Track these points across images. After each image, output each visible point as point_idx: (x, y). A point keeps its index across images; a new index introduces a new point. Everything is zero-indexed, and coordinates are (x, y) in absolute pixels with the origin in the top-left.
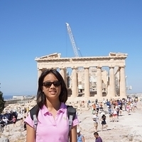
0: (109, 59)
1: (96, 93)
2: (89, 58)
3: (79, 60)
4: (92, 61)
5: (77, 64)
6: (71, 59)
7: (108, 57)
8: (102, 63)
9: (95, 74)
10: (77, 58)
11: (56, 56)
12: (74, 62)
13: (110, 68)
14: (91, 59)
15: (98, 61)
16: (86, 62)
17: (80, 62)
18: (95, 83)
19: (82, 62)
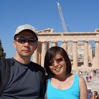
0: (95, 34)
1: (82, 63)
2: (78, 33)
3: (69, 35)
4: (80, 36)
5: (67, 38)
6: (62, 33)
7: (94, 33)
8: (89, 38)
9: (80, 48)
10: (67, 33)
11: (49, 31)
12: (64, 36)
13: (96, 42)
14: (79, 34)
15: (86, 36)
16: (75, 36)
17: (69, 36)
18: (81, 55)
19: (72, 36)
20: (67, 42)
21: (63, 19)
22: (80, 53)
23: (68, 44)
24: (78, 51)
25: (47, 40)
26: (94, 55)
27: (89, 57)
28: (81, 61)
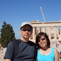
6: (43, 23)
7: (59, 22)
8: (57, 25)
10: (46, 22)
11: (36, 21)
13: (60, 27)
14: (52, 23)
15: (55, 24)
16: (50, 24)
17: (47, 24)
18: (53, 33)
19: (48, 24)
20: (45, 27)
21: (43, 15)
22: (52, 32)
23: (46, 28)
24: (52, 31)
25: (35, 26)
26: (59, 33)
27: (57, 34)
28: (53, 36)
